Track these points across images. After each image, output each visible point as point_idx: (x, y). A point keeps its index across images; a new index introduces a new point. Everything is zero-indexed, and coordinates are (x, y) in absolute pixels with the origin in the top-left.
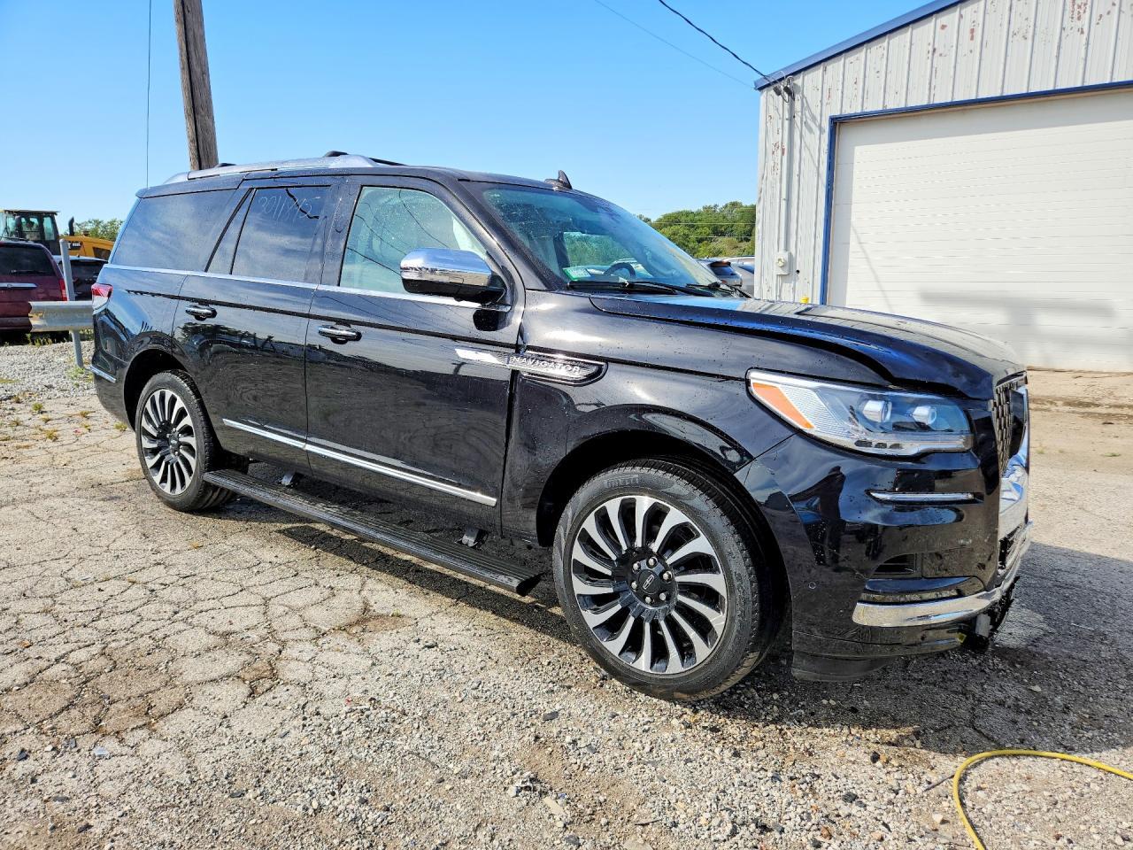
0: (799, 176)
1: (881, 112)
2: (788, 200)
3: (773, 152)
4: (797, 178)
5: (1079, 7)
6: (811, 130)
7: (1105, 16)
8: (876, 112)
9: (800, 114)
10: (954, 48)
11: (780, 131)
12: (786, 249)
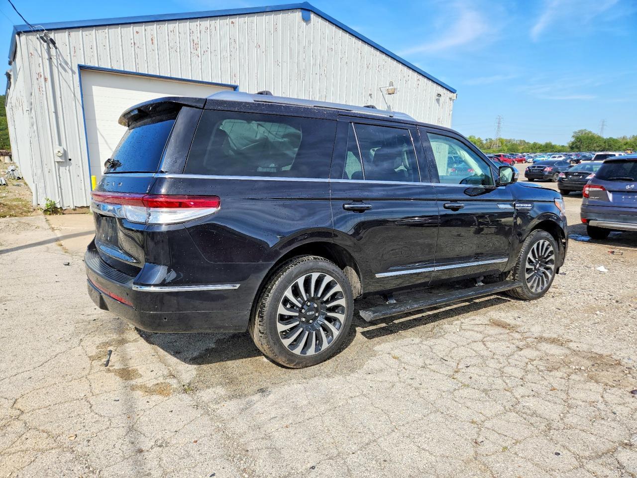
0: (61, 97)
1: (110, 69)
2: (56, 112)
3: (37, 79)
4: (60, 99)
5: (196, 44)
6: (65, 70)
7: (206, 52)
8: (107, 69)
9: (55, 57)
10: (145, 45)
11: (41, 65)
12: (60, 144)
